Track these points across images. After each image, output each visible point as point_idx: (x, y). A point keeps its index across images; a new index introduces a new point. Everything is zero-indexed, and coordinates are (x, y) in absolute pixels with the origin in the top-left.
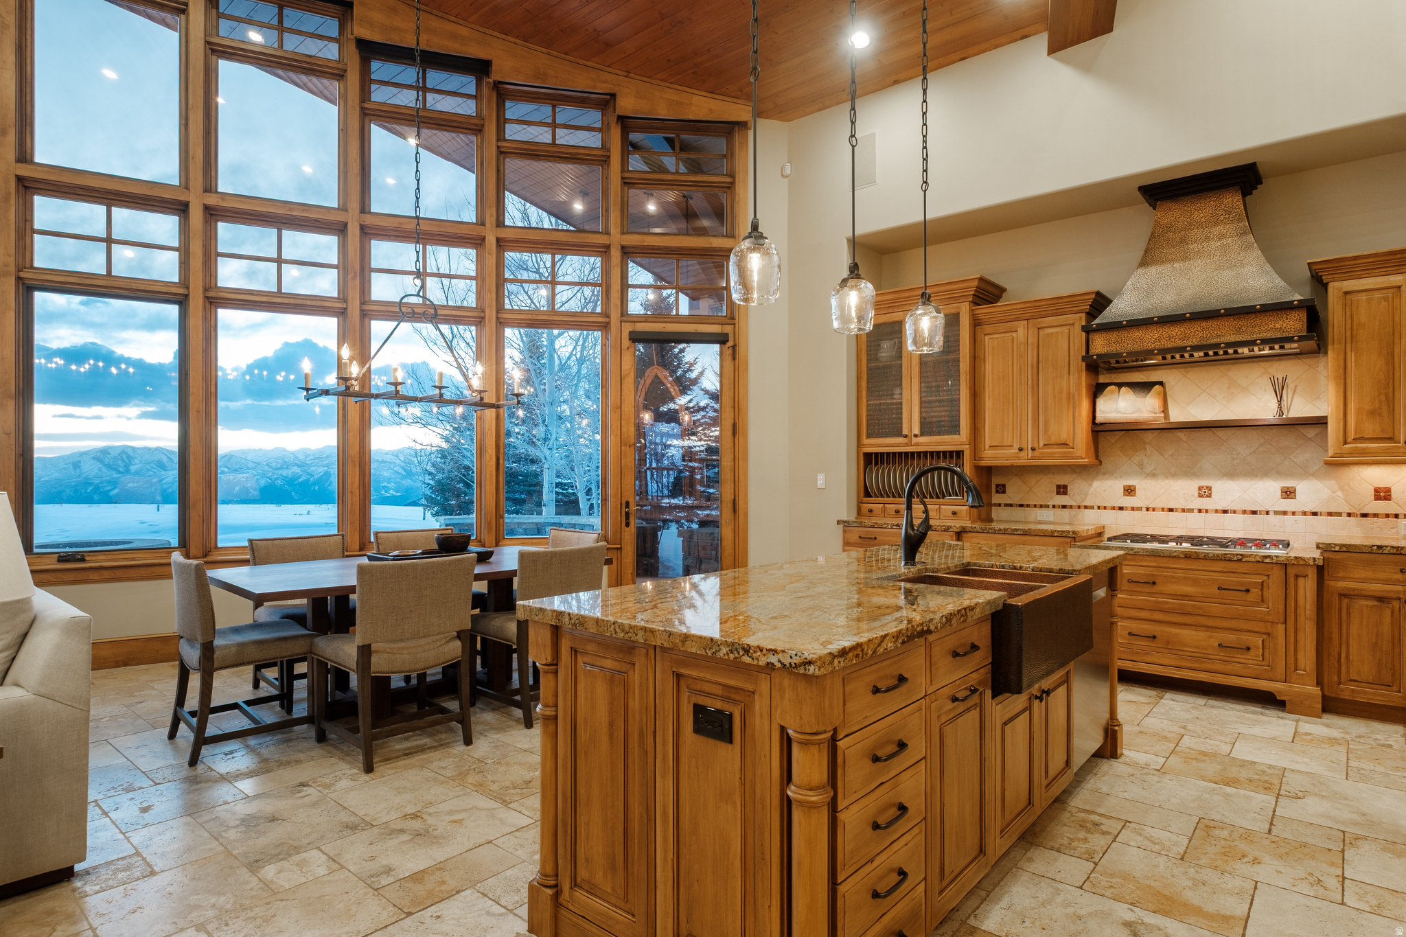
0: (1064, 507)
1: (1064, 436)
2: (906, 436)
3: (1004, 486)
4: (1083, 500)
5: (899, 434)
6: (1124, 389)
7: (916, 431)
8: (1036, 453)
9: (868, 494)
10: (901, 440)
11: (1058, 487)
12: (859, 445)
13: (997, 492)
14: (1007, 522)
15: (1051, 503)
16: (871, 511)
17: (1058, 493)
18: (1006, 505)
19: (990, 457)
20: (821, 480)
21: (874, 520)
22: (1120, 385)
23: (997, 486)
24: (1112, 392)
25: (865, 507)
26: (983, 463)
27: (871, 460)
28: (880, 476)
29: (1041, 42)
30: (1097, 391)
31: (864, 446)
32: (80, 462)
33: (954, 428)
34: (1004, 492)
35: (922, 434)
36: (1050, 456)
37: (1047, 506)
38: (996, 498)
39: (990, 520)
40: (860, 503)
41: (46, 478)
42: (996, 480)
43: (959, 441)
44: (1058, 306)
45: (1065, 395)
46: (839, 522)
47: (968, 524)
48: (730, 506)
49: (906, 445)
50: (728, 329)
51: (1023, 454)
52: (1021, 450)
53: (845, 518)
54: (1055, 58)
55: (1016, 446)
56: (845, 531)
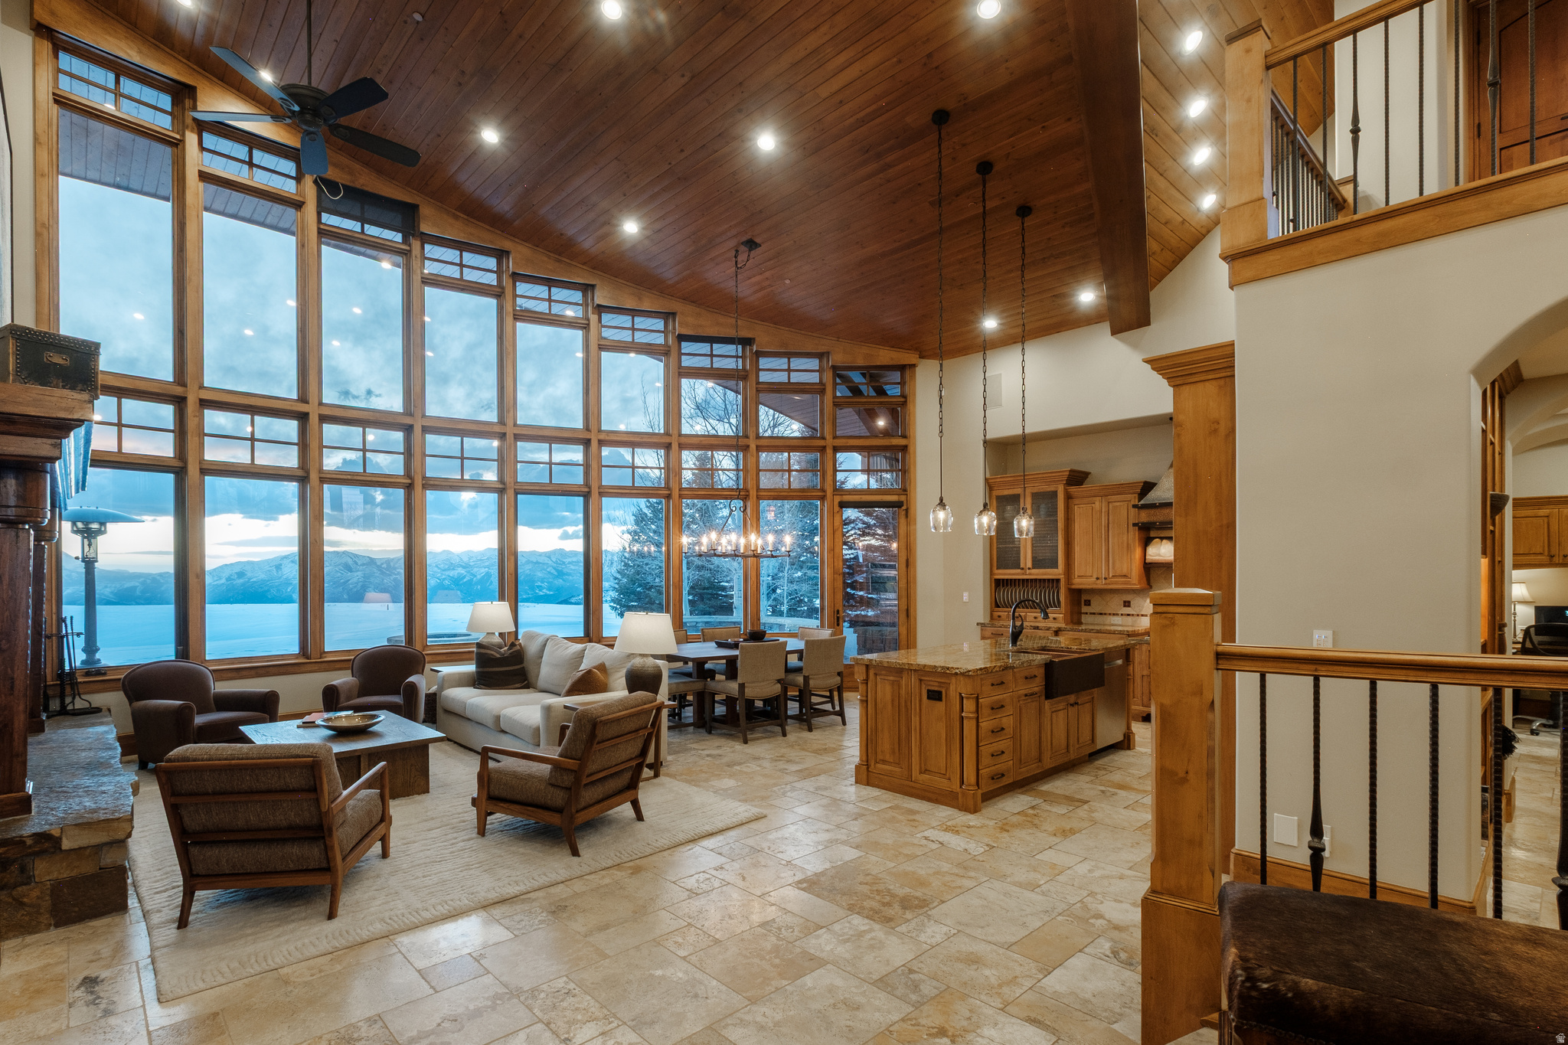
0: (1128, 615)
1: (1125, 571)
2: (1023, 569)
3: (1089, 601)
4: (1141, 610)
5: (1018, 566)
6: (1164, 541)
7: (1029, 564)
8: (1107, 581)
9: (997, 606)
10: (1019, 571)
11: (1125, 602)
12: (992, 573)
13: (1085, 605)
14: (1092, 624)
15: (1120, 612)
16: (999, 617)
17: (1125, 606)
18: (1091, 613)
19: (1078, 583)
20: (966, 597)
21: (1001, 623)
22: (1162, 538)
23: (1085, 601)
24: (1157, 542)
25: (996, 614)
26: (1073, 587)
27: (999, 584)
28: (1006, 594)
29: (1106, 327)
30: (1147, 542)
31: (995, 574)
32: (281, 565)
33: (1054, 565)
34: (1089, 605)
35: (1034, 568)
36: (1116, 583)
37: (1118, 615)
38: (1085, 609)
39: (1081, 623)
40: (992, 612)
41: (255, 579)
42: (1084, 597)
43: (1058, 572)
44: (1121, 489)
45: (1125, 545)
46: (978, 624)
47: (1063, 626)
48: (905, 613)
49: (1023, 574)
50: (903, 498)
51: (1099, 581)
52: (1098, 579)
53: (982, 622)
54: (1117, 338)
55: (1095, 576)
56: (982, 630)
